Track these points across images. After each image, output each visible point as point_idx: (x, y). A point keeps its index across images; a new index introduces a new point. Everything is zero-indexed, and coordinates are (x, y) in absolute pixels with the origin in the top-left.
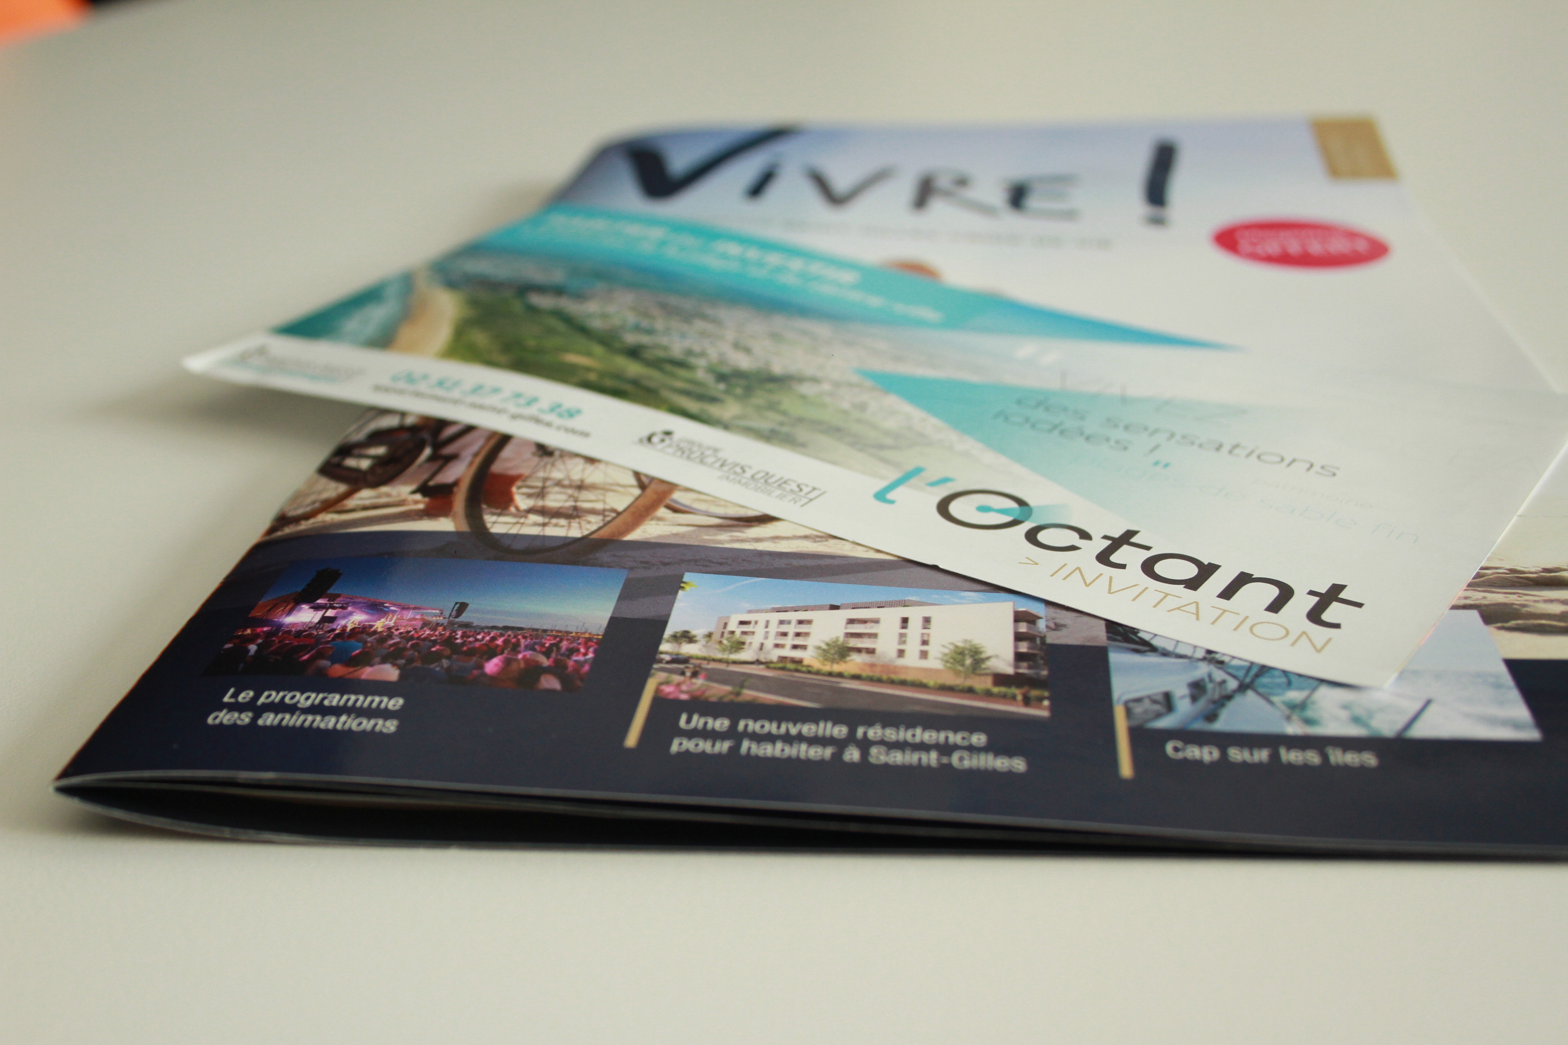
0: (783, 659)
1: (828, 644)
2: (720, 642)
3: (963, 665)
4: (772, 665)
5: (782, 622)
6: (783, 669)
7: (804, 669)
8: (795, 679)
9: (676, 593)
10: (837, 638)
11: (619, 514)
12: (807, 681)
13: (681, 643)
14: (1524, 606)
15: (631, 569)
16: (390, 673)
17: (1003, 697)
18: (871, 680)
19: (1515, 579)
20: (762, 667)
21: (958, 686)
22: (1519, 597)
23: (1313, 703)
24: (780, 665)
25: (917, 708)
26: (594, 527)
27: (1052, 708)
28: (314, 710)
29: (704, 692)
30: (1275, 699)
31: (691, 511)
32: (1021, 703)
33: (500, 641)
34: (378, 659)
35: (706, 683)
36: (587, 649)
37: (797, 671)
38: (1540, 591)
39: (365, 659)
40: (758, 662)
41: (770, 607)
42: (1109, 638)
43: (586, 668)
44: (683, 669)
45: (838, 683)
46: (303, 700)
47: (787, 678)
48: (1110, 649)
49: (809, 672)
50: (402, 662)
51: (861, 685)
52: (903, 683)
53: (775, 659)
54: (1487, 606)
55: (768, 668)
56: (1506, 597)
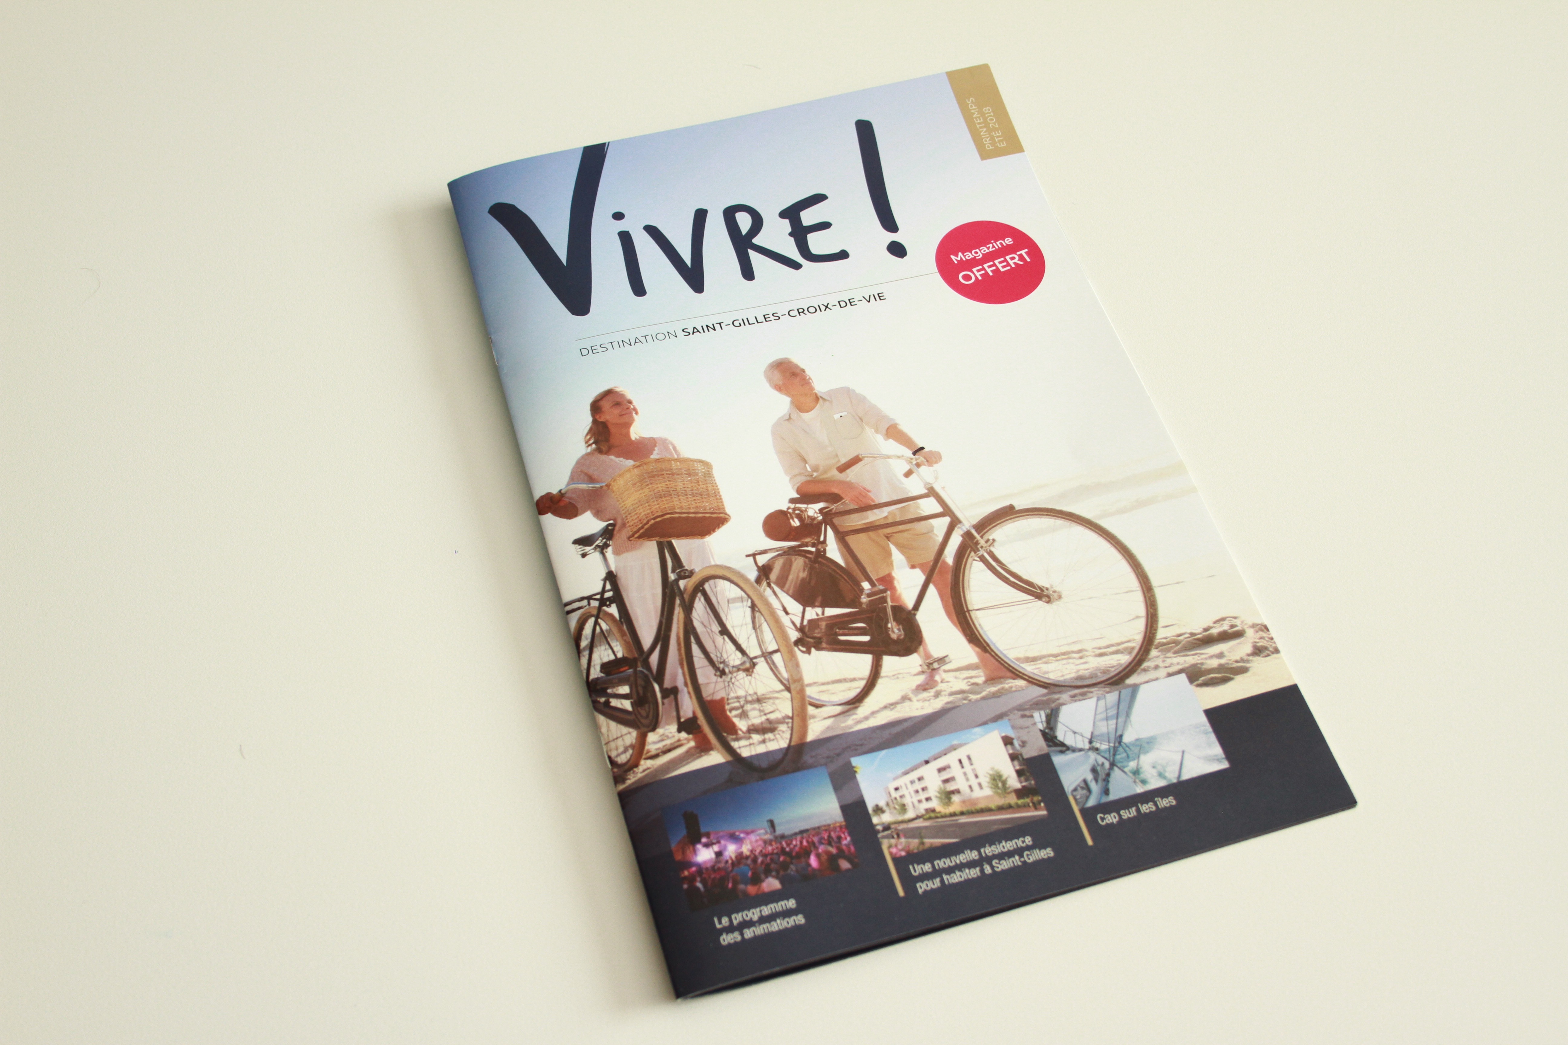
0: (927, 810)
1: (939, 793)
2: (895, 808)
3: (999, 788)
4: (925, 817)
5: (912, 782)
6: (930, 818)
7: (939, 815)
8: (939, 824)
9: (855, 778)
10: (940, 786)
11: (792, 718)
12: (945, 823)
13: (879, 815)
14: (1202, 664)
15: (826, 764)
16: (772, 884)
17: (1025, 807)
18: (970, 813)
19: (1194, 641)
20: (921, 820)
21: (1003, 805)
22: (1199, 657)
23: (1141, 768)
24: (928, 816)
25: (995, 827)
26: (787, 735)
27: (1047, 808)
28: (763, 920)
29: (909, 847)
30: (1126, 770)
31: (824, 703)
32: (1033, 808)
33: (805, 843)
34: (763, 876)
35: (907, 840)
36: (844, 833)
37: (937, 817)
38: (1205, 649)
39: (756, 880)
40: (918, 817)
41: (900, 772)
42: (1049, 746)
43: (852, 849)
44: (890, 834)
45: (957, 820)
46: (753, 914)
47: (935, 824)
48: (1051, 754)
49: (942, 817)
50: (774, 873)
51: (967, 818)
52: (982, 811)
53: (923, 812)
54: (1188, 668)
55: (925, 819)
56: (1193, 658)
